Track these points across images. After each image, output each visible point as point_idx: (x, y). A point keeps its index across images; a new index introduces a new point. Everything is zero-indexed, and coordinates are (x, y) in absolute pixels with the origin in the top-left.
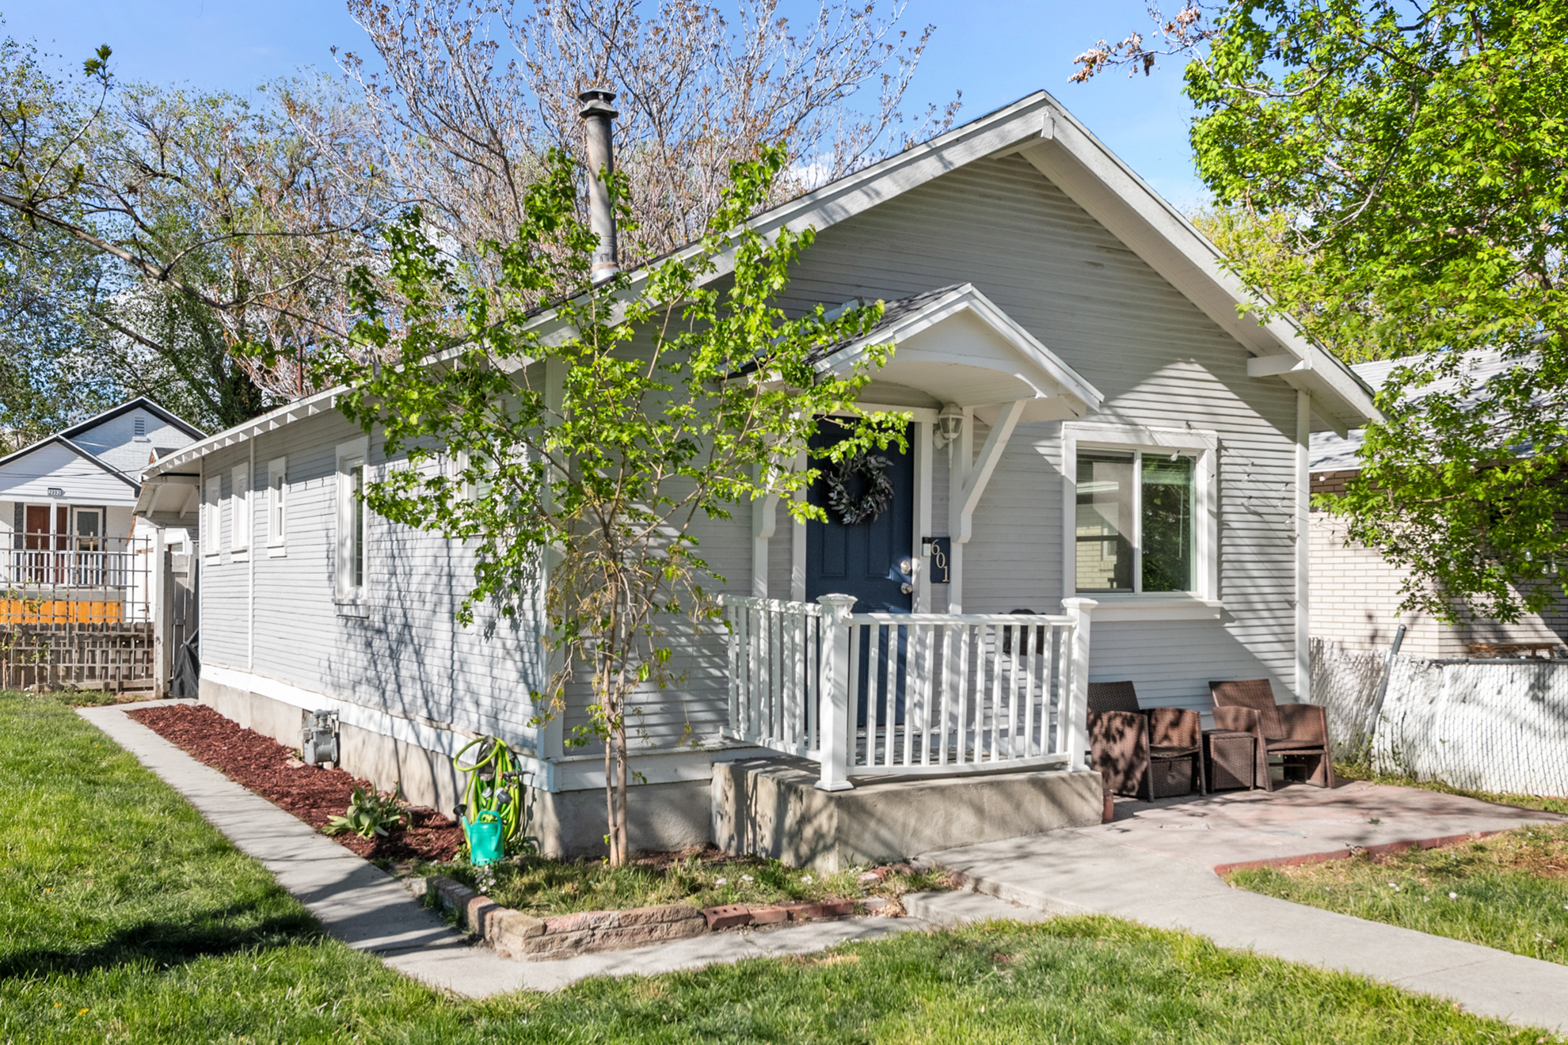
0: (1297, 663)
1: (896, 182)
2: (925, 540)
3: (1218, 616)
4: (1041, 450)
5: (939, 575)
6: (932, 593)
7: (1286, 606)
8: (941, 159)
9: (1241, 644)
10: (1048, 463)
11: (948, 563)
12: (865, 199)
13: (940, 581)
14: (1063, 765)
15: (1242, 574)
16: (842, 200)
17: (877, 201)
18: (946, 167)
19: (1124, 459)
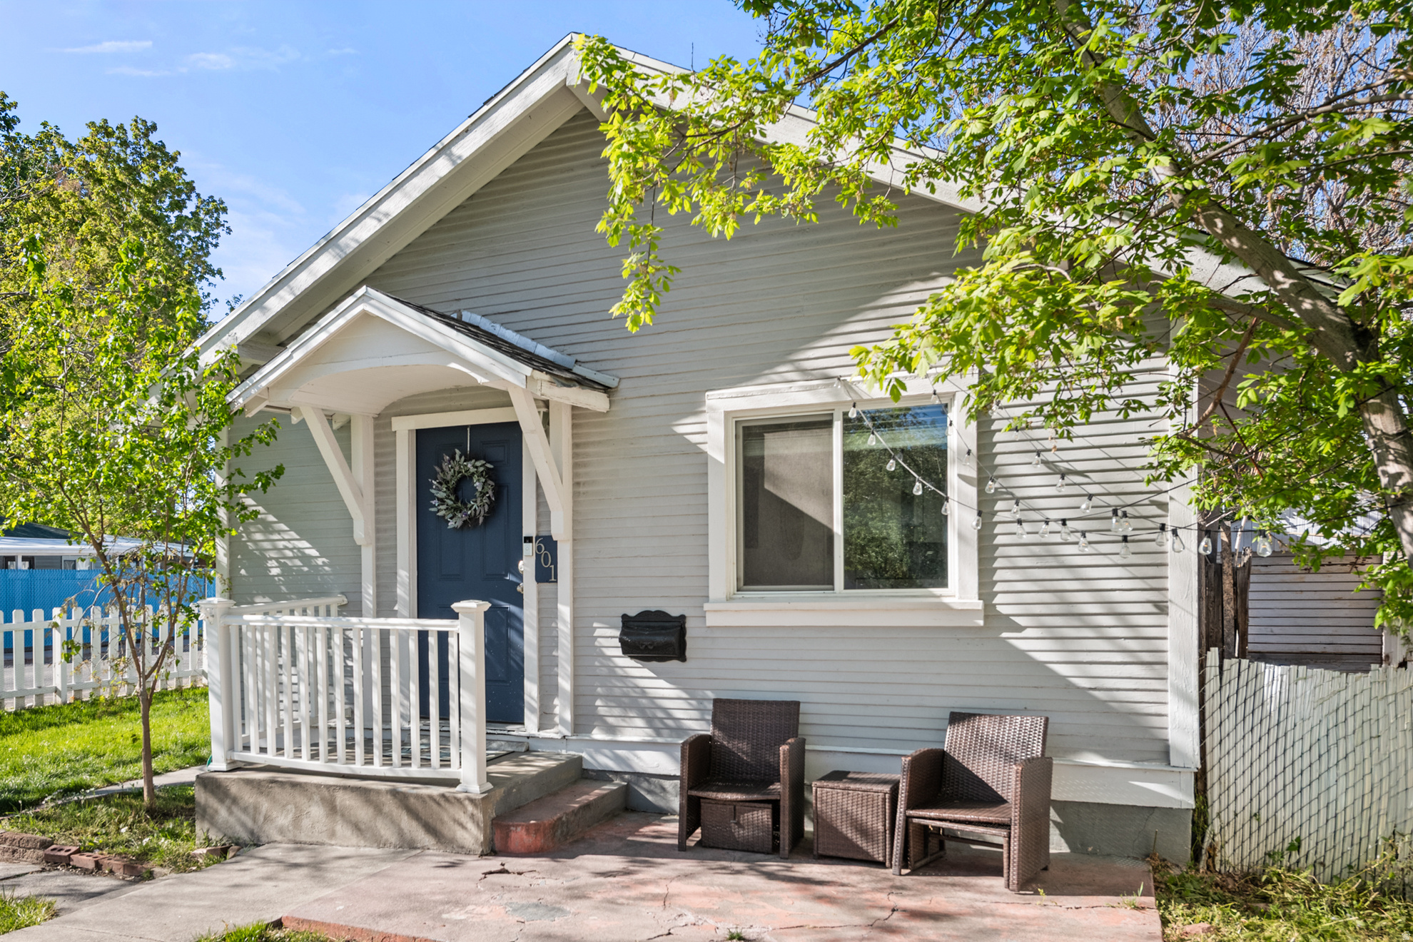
0: (1169, 697)
1: (406, 195)
2: (529, 539)
3: (981, 623)
4: (680, 430)
5: (546, 574)
6: (539, 593)
7: (1150, 608)
8: (450, 156)
9: (1042, 664)
10: (689, 443)
11: (555, 562)
12: (375, 222)
13: (548, 581)
14: (454, 783)
15: (1051, 561)
16: (351, 234)
17: (385, 221)
18: (453, 162)
19: (818, 424)
